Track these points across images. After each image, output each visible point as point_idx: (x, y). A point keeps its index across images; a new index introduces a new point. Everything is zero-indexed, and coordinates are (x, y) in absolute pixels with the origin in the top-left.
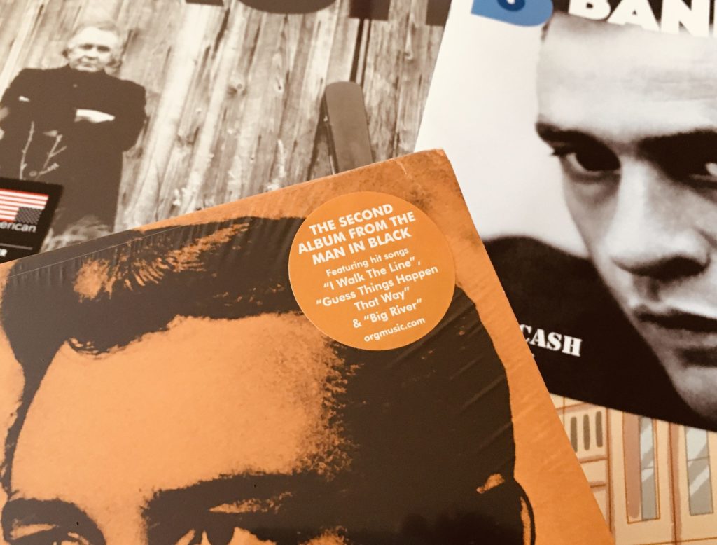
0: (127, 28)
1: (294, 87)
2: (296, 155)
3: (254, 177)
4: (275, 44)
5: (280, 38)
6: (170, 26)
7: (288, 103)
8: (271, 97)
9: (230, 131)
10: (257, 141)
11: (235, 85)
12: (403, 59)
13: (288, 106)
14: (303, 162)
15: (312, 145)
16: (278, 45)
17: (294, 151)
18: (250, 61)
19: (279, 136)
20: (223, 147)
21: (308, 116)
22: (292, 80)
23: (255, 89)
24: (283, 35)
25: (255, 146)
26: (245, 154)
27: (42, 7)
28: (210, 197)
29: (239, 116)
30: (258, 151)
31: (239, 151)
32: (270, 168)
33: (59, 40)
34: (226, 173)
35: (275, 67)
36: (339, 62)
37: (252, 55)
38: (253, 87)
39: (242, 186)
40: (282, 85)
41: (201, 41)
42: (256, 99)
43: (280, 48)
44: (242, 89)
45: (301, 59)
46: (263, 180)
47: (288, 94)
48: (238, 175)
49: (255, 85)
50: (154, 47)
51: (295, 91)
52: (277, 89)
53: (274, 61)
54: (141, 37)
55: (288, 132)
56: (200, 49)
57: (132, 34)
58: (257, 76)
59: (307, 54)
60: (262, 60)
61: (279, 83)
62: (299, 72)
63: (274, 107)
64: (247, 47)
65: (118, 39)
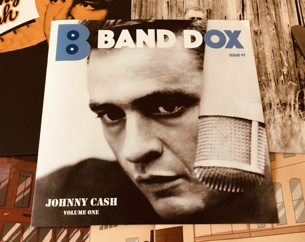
0: (205, 9)
1: (279, 29)
2: (289, 56)
3: (276, 67)
5: (267, 9)
6: (222, 7)
7: (279, 35)
8: (271, 34)
9: (261, 49)
10: (272, 52)
11: (256, 30)
13: (279, 37)
14: (292, 59)
15: (294, 52)
16: (267, 12)
17: (287, 55)
18: (258, 19)
19: (280, 49)
20: (260, 56)
21: (288, 41)
22: (277, 26)
23: (264, 31)
24: (267, 7)
25: (272, 54)
26: (270, 58)
27: (168, 2)
28: (262, 77)
29: (262, 43)
30: (274, 56)
31: (267, 57)
32: (281, 62)
33: (180, 16)
34: (265, 66)
35: (269, 21)
36: (293, 17)
37: (258, 16)
38: (263, 30)
39: (273, 71)
40: (274, 29)
41: (236, 12)
42: (266, 35)
43: (268, 13)
44: (259, 31)
45: (278, 17)
46: (280, 68)
47: (278, 32)
48: (270, 67)
49: (263, 29)
50: (219, 17)
51: (280, 30)
52: (273, 30)
53: (267, 18)
54: (213, 13)
55: (283, 48)
56: (237, 16)
57: (208, 11)
58: (263, 25)
59: (280, 15)
60: (263, 18)
61: (272, 28)
62: (278, 22)
63: (274, 38)
64: (255, 13)
65: (204, 14)
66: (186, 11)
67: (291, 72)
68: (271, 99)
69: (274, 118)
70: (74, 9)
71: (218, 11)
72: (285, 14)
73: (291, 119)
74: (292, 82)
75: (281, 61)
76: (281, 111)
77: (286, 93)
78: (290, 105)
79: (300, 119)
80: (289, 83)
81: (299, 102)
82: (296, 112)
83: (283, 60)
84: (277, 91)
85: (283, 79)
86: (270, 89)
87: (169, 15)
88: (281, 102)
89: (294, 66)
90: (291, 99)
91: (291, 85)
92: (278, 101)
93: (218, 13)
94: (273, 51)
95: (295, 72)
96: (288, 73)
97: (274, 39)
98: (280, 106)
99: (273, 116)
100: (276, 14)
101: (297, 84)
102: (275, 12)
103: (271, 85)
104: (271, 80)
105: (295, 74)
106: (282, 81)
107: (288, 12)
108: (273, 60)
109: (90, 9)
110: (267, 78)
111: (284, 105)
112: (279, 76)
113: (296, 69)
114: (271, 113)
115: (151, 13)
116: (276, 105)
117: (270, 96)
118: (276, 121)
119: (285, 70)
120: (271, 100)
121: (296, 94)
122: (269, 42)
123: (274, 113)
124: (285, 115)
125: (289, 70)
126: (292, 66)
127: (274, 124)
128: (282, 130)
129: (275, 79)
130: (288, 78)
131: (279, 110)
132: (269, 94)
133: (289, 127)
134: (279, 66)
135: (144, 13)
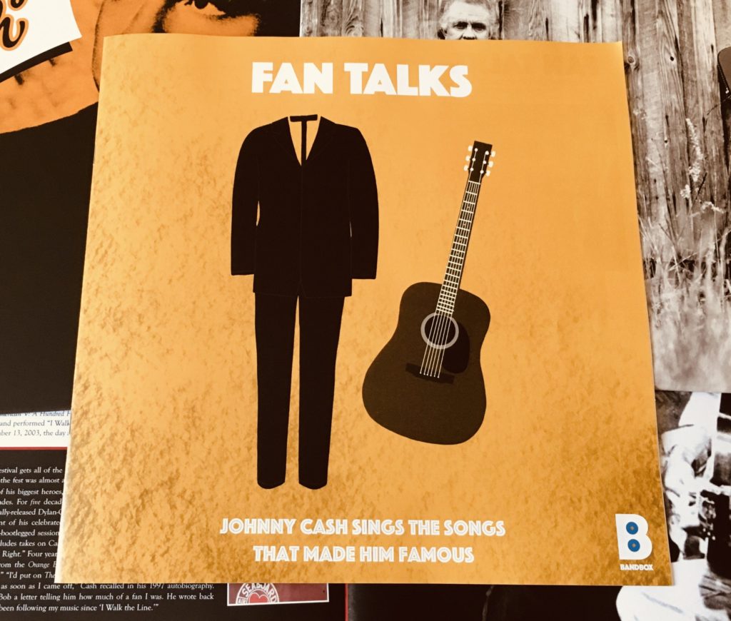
1: (686, 57)
2: (708, 133)
3: (673, 163)
4: (654, 7)
7: (685, 75)
8: (665, 69)
9: (637, 112)
10: (665, 120)
11: (628, 60)
13: (685, 80)
14: (716, 141)
15: (721, 122)
16: (657, 9)
17: (704, 130)
18: (634, 29)
19: (686, 114)
21: (709, 90)
22: (682, 48)
23: (647, 62)
25: (665, 127)
26: (657, 138)
29: (640, 94)
30: (669, 133)
31: (650, 135)
32: (686, 150)
33: (429, 19)
34: (644, 159)
35: (661, 34)
36: (724, 25)
37: (633, 21)
38: (644, 59)
39: (664, 172)
40: (673, 56)
41: (577, 9)
42: (651, 73)
43: (661, 12)
44: (634, 63)
45: (684, 24)
46: (683, 164)
47: (682, 65)
48: (657, 162)
49: (646, 56)
50: (530, 21)
51: (688, 61)
52: (670, 60)
53: (657, 27)
54: (513, 9)
55: (693, 109)
56: (579, 19)
57: (503, 5)
58: (645, 46)
59: (689, 17)
60: (646, 27)
61: (670, 53)
62: (686, 38)
63: (672, 81)
64: (625, 12)
65: (490, 14)
66: (443, 5)
67: (710, 175)
68: (656, 248)
69: (660, 300)
70: (170, 15)
71: (527, 5)
72: (706, 14)
73: (703, 302)
74: (713, 202)
75: (686, 147)
76: (680, 281)
77: (695, 233)
78: (704, 266)
79: (726, 304)
80: (704, 207)
81: (726, 258)
82: (717, 285)
83: (693, 144)
84: (671, 228)
85: (688, 196)
86: (654, 222)
87: (398, 16)
88: (679, 257)
89: (720, 161)
90: (708, 249)
91: (710, 212)
92: (673, 255)
93: (527, 9)
94: (667, 117)
95: (722, 175)
96: (704, 179)
97: (673, 86)
98: (677, 268)
99: (658, 294)
100: (682, 15)
101: (725, 208)
102: (677, 8)
103: (658, 211)
104: (657, 198)
105: (721, 183)
106: (687, 200)
107: (713, 9)
108: (666, 142)
109: (214, 16)
110: (648, 191)
111: (689, 264)
112: (681, 186)
113: (725, 168)
114: (654, 286)
115: (352, 10)
116: (667, 265)
117: (654, 240)
118: (666, 308)
119: (695, 172)
120: (654, 252)
121: (719, 236)
122: (659, 94)
123: (661, 287)
124: (688, 291)
125: (707, 172)
126: (714, 160)
127: (660, 314)
128: (679, 332)
129: (667, 194)
130: (703, 194)
131: (674, 280)
132: (652, 236)
133: (698, 325)
134: (681, 158)
135: (335, 9)
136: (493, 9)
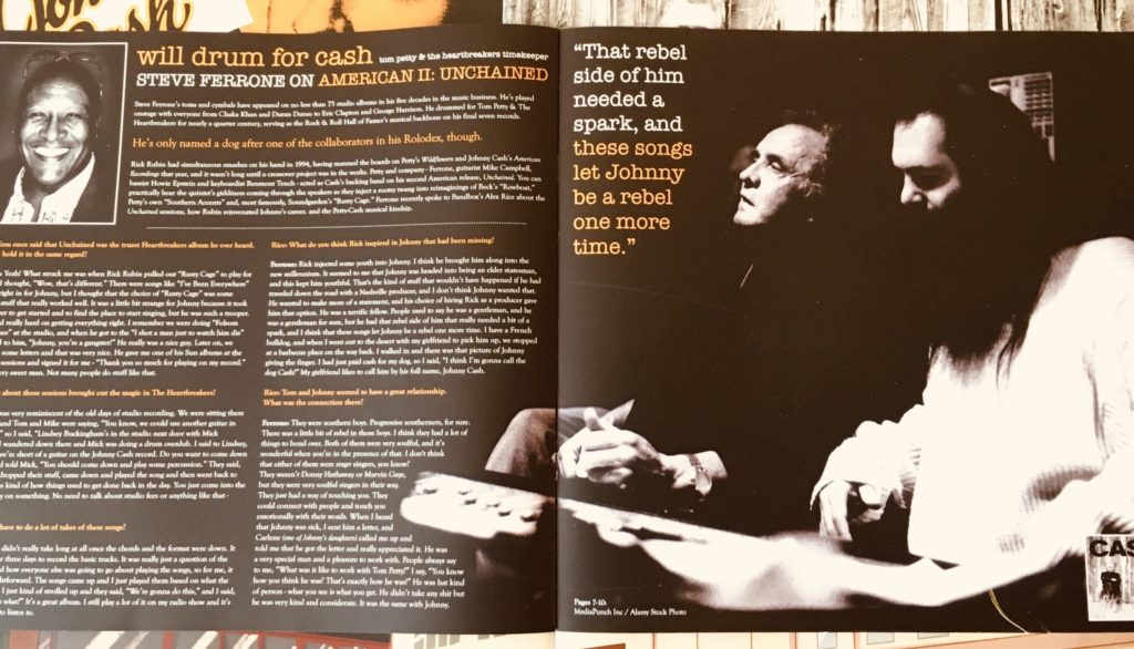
4: (901, 4)
12: (1054, 13)
16: (904, 7)
37: (877, 22)
43: (908, 11)
50: (759, 24)
54: (742, 10)
56: (815, 21)
57: (730, 6)
59: (940, 17)
64: (868, 12)
66: (662, 6)
71: (757, 5)
93: (757, 10)
100: (932, 14)
102: (928, 6)
107: (968, 6)
115: (560, 14)
135: (541, 14)
136: (718, 10)
